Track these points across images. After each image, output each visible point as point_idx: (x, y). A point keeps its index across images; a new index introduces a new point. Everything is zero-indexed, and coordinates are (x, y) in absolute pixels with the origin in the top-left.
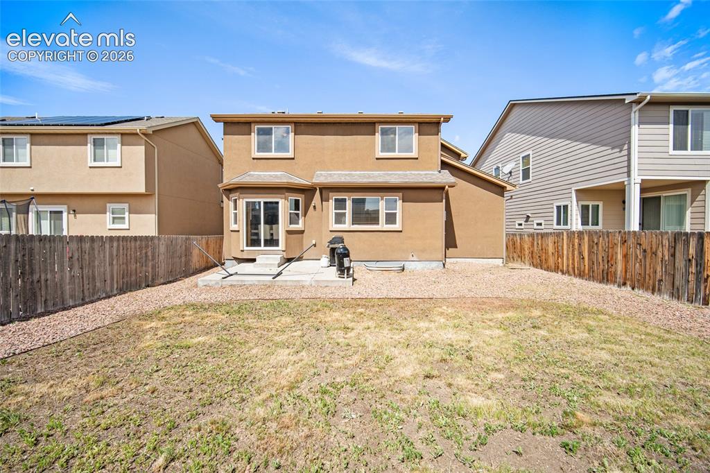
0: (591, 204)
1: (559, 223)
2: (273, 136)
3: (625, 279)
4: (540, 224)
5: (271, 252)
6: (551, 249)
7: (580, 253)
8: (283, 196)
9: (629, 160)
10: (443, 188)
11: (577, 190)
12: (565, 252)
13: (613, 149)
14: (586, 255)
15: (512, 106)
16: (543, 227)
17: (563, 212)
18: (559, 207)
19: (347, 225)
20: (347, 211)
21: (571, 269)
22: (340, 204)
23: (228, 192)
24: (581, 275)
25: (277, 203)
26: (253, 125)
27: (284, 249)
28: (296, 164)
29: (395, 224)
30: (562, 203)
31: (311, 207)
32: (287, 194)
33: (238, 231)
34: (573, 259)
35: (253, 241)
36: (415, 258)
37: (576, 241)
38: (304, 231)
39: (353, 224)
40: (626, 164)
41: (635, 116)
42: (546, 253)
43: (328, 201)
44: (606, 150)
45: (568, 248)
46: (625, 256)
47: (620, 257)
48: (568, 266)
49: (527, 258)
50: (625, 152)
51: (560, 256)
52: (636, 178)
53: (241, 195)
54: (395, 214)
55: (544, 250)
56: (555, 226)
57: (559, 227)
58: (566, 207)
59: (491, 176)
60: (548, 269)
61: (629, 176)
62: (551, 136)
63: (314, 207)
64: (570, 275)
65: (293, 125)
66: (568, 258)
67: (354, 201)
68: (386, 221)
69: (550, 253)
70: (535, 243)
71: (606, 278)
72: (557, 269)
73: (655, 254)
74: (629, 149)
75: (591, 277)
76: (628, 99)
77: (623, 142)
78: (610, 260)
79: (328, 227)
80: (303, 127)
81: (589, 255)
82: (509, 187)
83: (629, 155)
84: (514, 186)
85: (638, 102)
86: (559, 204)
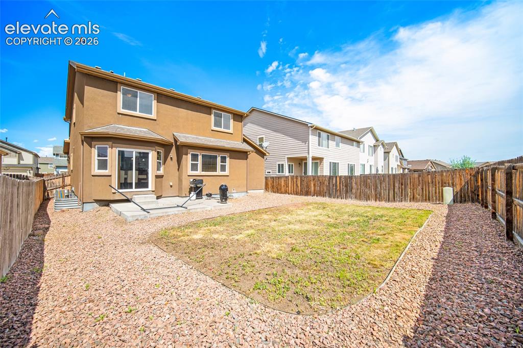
0: (291, 164)
1: (279, 172)
2: (138, 99)
3: (314, 193)
4: (270, 172)
5: (145, 193)
6: (283, 184)
7: (297, 185)
8: (154, 149)
9: (308, 148)
10: (247, 152)
11: (288, 158)
12: (290, 185)
13: (303, 142)
14: (299, 185)
15: (253, 110)
16: (271, 174)
17: (281, 168)
18: (279, 165)
19: (199, 172)
20: (199, 162)
21: (293, 192)
22: (195, 157)
23: (89, 140)
24: (297, 194)
25: (148, 153)
26: (119, 85)
27: (154, 190)
28: (158, 124)
29: (225, 171)
30: (281, 163)
31: (169, 158)
32: (157, 147)
33: (110, 176)
34: (294, 188)
35: (125, 184)
36: (235, 191)
37: (295, 180)
38: (163, 176)
39: (202, 171)
40: (307, 149)
41: (310, 132)
42: (281, 186)
43: (187, 155)
44: (300, 143)
45: (291, 182)
46: (314, 185)
47: (312, 185)
48: (291, 191)
49: (270, 189)
50: (307, 145)
51: (288, 186)
52: (311, 156)
53: (113, 145)
54: (225, 165)
55: (279, 184)
56: (278, 174)
57: (279, 174)
58: (283, 165)
59: (257, 145)
60: (281, 193)
61: (309, 154)
62: (275, 131)
63: (171, 158)
64: (292, 194)
65: (156, 95)
66: (291, 188)
67: (203, 156)
68: (221, 169)
69: (282, 186)
70: (275, 182)
71: (307, 193)
72: (286, 192)
73: (324, 183)
74: (309, 144)
75: (301, 194)
76: (309, 125)
77: (306, 140)
78: (308, 187)
79: (187, 173)
80: (163, 98)
81: (300, 186)
82: (267, 154)
83: (308, 146)
84: (269, 154)
85: (312, 127)
86: (279, 163)
